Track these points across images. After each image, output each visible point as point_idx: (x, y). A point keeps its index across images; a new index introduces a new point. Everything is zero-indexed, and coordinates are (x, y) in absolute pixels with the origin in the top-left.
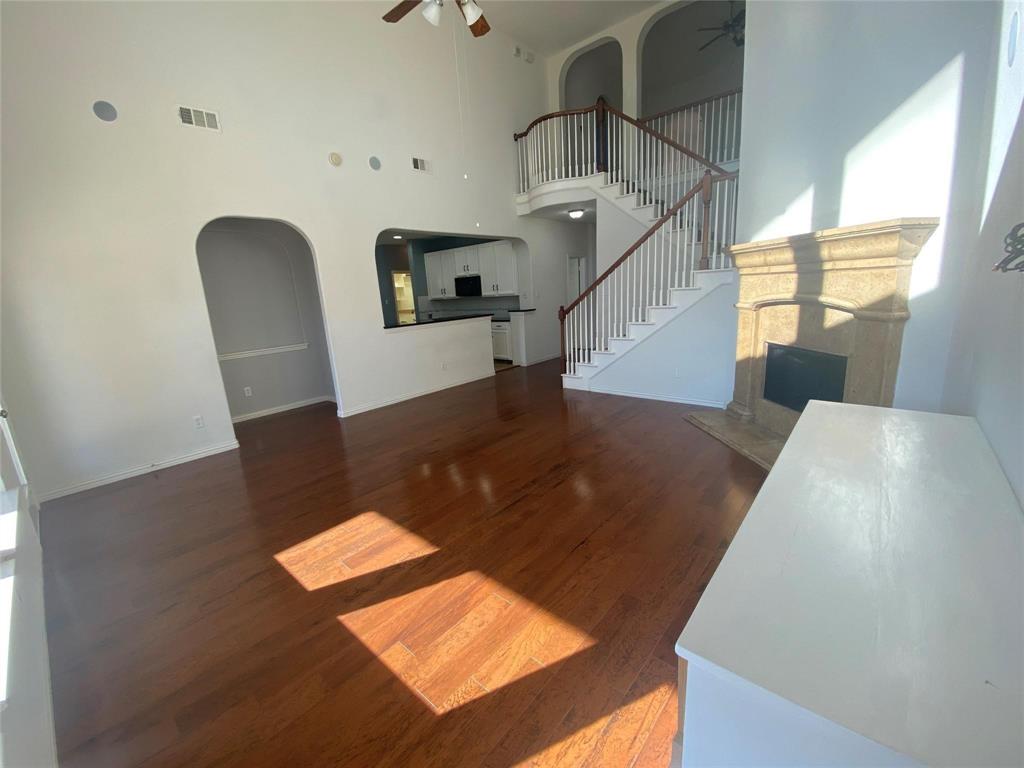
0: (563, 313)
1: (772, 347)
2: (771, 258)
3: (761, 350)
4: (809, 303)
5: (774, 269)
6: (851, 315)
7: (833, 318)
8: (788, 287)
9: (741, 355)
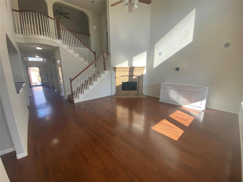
0: (71, 80)
1: (122, 82)
2: (124, 69)
3: (121, 83)
4: (131, 76)
5: (124, 71)
6: (137, 77)
7: (134, 77)
8: (128, 74)
9: (117, 85)
